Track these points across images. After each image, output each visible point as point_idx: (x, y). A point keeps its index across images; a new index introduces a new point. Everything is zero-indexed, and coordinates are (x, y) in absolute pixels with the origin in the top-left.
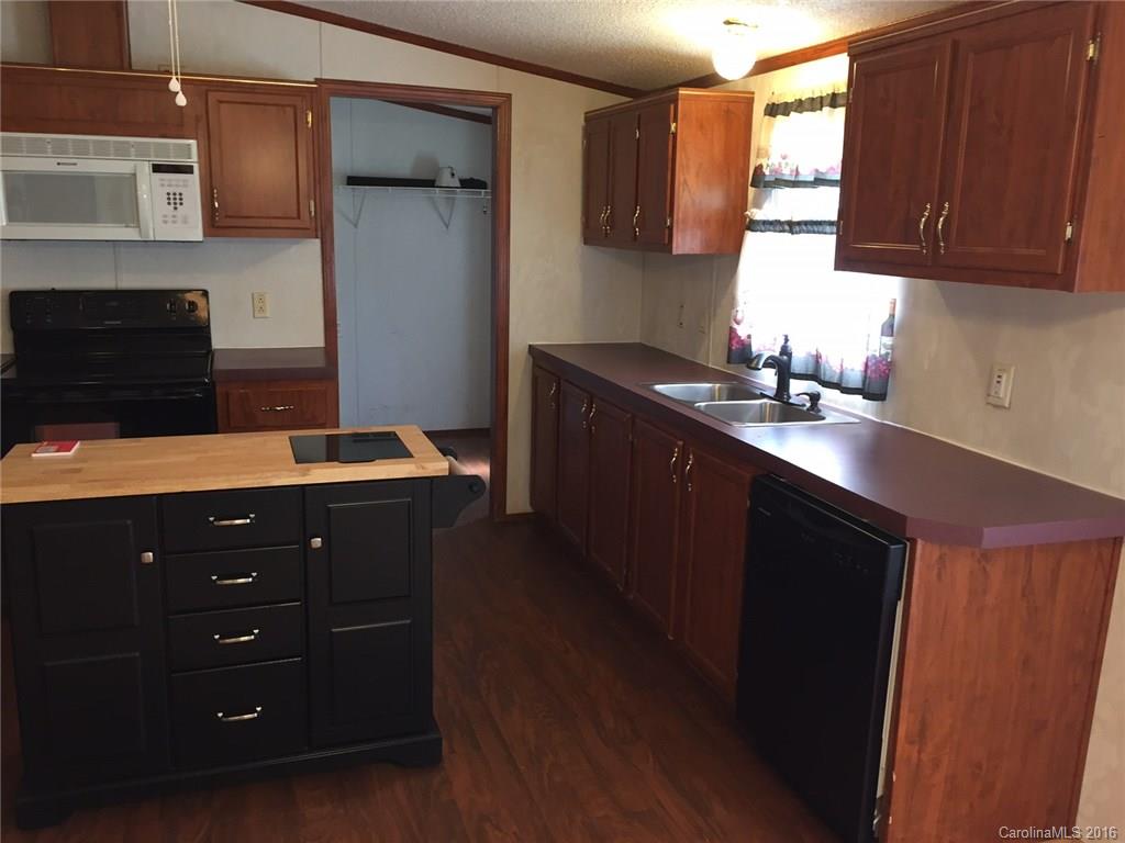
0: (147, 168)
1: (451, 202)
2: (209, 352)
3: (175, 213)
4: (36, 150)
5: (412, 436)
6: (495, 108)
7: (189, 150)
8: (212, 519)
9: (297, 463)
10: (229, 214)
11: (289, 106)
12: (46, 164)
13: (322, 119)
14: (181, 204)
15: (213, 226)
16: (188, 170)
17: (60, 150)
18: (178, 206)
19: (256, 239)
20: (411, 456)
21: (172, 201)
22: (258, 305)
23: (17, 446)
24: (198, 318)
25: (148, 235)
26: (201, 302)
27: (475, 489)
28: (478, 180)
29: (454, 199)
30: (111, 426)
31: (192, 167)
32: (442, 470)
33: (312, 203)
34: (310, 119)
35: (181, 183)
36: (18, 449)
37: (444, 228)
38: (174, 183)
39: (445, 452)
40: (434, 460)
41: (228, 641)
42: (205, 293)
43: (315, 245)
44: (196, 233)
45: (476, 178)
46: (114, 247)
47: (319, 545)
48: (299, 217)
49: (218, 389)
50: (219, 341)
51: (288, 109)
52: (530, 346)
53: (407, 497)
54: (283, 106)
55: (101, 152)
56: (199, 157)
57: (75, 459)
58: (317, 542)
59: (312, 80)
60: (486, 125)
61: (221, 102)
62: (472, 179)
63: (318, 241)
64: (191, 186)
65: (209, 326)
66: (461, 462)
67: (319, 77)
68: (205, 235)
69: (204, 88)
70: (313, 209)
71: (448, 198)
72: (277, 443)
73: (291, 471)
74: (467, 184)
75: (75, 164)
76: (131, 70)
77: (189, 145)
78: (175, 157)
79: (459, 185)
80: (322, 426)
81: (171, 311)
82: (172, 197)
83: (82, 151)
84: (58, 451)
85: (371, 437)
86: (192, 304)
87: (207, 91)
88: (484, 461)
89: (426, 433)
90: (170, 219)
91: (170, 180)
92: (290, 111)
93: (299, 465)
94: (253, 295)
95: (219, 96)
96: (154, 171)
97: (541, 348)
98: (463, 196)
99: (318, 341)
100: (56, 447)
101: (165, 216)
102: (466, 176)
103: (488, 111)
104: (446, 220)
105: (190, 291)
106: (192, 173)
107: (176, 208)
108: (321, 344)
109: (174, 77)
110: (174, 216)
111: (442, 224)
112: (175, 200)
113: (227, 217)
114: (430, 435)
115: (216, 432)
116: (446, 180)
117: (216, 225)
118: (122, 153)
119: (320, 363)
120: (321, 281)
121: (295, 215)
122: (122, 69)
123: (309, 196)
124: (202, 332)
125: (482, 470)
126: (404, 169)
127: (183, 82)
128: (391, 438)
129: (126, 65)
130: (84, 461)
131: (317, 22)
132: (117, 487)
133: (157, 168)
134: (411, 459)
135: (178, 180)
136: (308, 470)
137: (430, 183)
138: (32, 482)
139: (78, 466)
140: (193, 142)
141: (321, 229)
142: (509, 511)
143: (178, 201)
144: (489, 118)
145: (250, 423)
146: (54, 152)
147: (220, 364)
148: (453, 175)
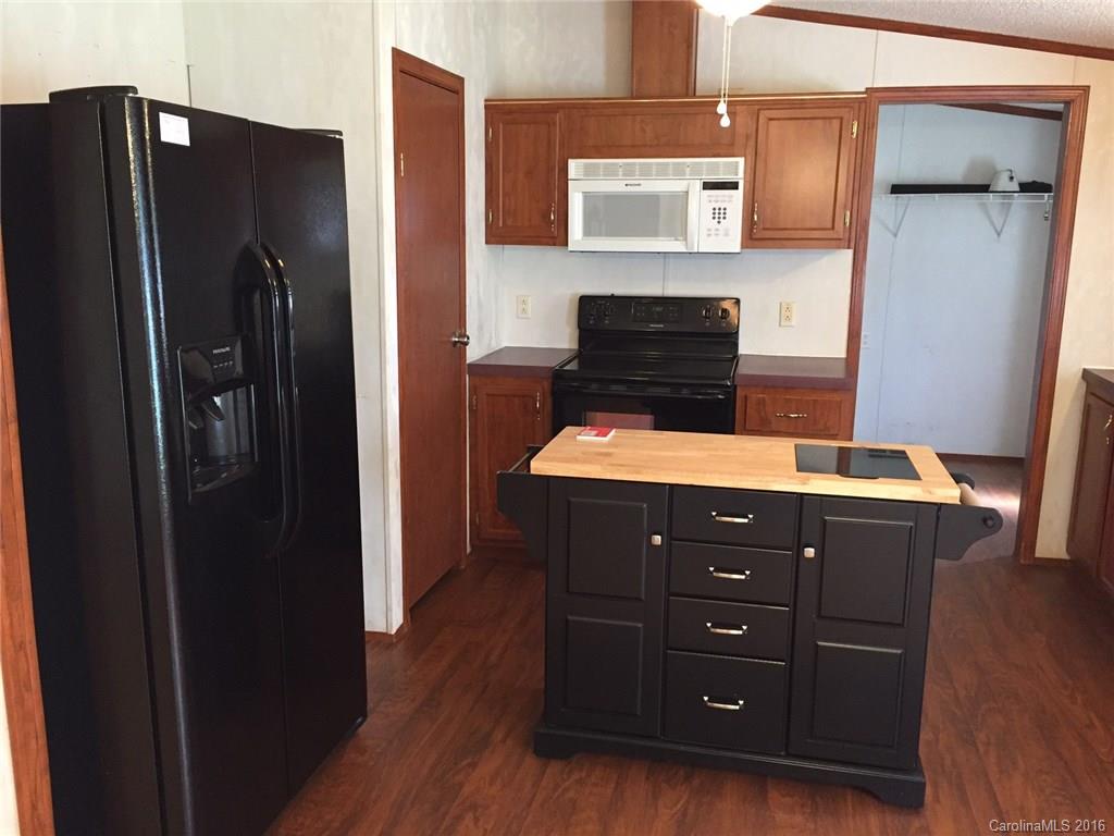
0: (699, 185)
1: (1006, 208)
2: (735, 357)
3: (718, 226)
4: (610, 173)
5: (924, 458)
6: (1067, 103)
7: (735, 167)
8: (714, 514)
9: (798, 471)
10: (768, 226)
11: (835, 118)
12: (616, 186)
13: (869, 128)
14: (724, 218)
15: (751, 239)
16: (734, 186)
17: (629, 173)
18: (721, 220)
19: (791, 250)
20: (919, 479)
21: (717, 216)
22: (785, 313)
23: (568, 428)
24: (729, 324)
25: (693, 248)
26: (733, 311)
27: (990, 523)
28: (1043, 183)
29: (1010, 204)
30: (648, 418)
31: (737, 183)
32: (952, 498)
33: (848, 213)
34: (855, 130)
35: (727, 199)
36: (568, 430)
37: (996, 236)
38: (720, 199)
39: (958, 479)
40: (944, 485)
41: (719, 631)
42: (738, 301)
43: (847, 256)
44: (733, 243)
45: (1039, 180)
46: (665, 258)
47: (812, 555)
48: (833, 228)
49: (740, 393)
50: (745, 347)
51: (834, 121)
52: (1085, 370)
53: (907, 520)
54: (830, 118)
55: (663, 173)
56: (745, 172)
57: (609, 445)
58: (810, 552)
59: (863, 90)
60: (1055, 122)
61: (771, 119)
62: (1034, 182)
63: (850, 252)
64: (735, 201)
65: (737, 332)
66: (978, 492)
67: (870, 86)
68: (743, 247)
69: (757, 107)
70: (848, 220)
71: (1003, 203)
72: (782, 449)
73: (791, 478)
74: (1026, 188)
75: (639, 185)
76: (694, 95)
77: (737, 163)
78: (724, 174)
79: (1018, 189)
80: (833, 437)
81: (722, 318)
82: (717, 211)
83: (646, 173)
84: (597, 435)
85: (888, 454)
86: (725, 311)
87: (759, 110)
88: (1014, 493)
89: (941, 456)
90: (713, 232)
91: (717, 196)
92: (836, 123)
93: (799, 473)
94: (781, 304)
95: (774, 114)
96: (704, 189)
97: (1096, 373)
98: (1021, 201)
99: (840, 351)
100: (594, 432)
101: (709, 230)
102: (1028, 179)
103: (1060, 107)
104: (999, 230)
105: (724, 299)
106: (737, 188)
107: (719, 222)
108: (843, 354)
109: (722, 100)
110: (717, 230)
111: (993, 232)
112: (719, 214)
113: (764, 229)
114: (945, 458)
115: (733, 433)
116: (1003, 183)
117: (754, 237)
118: (679, 173)
119: (839, 373)
120: (849, 291)
121: (830, 226)
122: (687, 96)
123: (845, 207)
124: (730, 337)
125: (1008, 504)
126: (955, 176)
127: (730, 104)
128: (901, 456)
129: (691, 92)
130: (616, 446)
131: (875, 31)
132: (638, 473)
133: (708, 186)
134: (918, 482)
135: (724, 196)
136: (808, 479)
137: (984, 189)
138: (576, 460)
139: (611, 450)
140: (741, 161)
141: (856, 240)
142: (1039, 553)
143: (722, 216)
144: (1061, 113)
145: (764, 428)
146: (624, 175)
147: (743, 369)
148: (1012, 178)
